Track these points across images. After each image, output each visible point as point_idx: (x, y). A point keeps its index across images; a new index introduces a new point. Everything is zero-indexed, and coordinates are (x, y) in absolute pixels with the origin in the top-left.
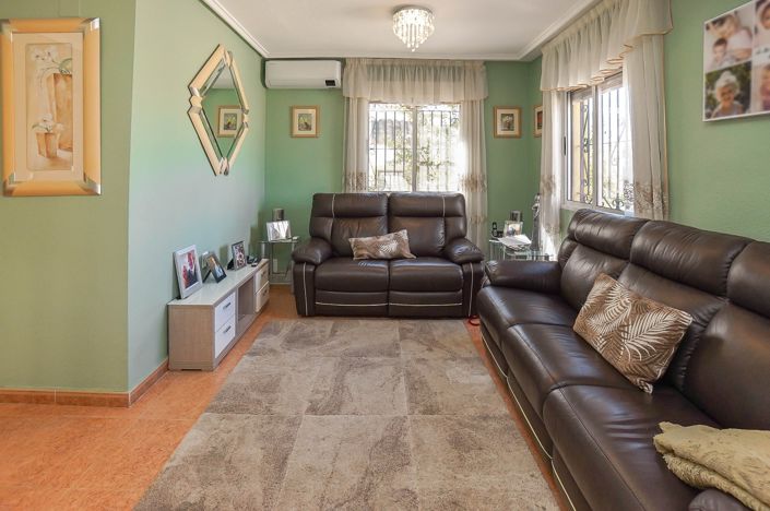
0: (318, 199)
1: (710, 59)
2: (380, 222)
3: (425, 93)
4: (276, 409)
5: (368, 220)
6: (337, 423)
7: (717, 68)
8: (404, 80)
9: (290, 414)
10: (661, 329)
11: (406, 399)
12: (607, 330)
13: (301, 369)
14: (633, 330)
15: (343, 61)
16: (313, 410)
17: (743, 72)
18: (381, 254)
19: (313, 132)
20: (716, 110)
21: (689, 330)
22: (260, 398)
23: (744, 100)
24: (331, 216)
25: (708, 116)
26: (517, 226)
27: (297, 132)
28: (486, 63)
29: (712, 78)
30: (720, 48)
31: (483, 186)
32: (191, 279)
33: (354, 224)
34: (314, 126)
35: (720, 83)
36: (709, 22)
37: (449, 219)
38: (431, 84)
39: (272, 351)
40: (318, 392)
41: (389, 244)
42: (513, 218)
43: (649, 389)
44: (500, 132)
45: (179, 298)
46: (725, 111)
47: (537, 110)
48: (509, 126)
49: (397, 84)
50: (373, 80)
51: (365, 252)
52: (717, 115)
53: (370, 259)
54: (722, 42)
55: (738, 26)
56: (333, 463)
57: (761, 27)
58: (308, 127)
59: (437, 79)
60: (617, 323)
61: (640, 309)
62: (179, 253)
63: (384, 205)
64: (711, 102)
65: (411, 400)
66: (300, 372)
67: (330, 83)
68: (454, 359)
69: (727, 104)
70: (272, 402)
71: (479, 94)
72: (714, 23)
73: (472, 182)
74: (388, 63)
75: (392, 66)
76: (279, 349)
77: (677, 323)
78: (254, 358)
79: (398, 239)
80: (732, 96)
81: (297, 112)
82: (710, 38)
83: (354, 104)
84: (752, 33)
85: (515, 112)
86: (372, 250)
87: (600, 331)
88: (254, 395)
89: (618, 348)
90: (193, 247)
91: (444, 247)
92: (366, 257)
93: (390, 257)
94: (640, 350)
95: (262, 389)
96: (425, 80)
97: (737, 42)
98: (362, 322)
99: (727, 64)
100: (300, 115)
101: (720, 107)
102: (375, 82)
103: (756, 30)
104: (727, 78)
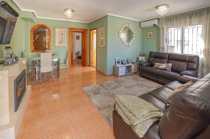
0: (151, 53)
2: (166, 60)
3: (185, 23)
4: (121, 84)
5: (162, 59)
8: (177, 20)
15: (158, 19)
18: (160, 68)
19: (152, 37)
24: (152, 57)
27: (148, 37)
32: (118, 63)
33: (158, 60)
34: (152, 36)
37: (189, 63)
38: (188, 20)
39: (129, 79)
41: (163, 66)
45: (116, 65)
49: (175, 22)
58: (151, 36)
59: (191, 18)
62: (116, 58)
63: (167, 56)
67: (155, 25)
70: (121, 83)
74: (172, 17)
79: (167, 65)
81: (148, 33)
83: (161, 30)
86: (158, 66)
88: (120, 82)
90: (120, 58)
96: (185, 19)
98: (151, 81)
100: (149, 33)
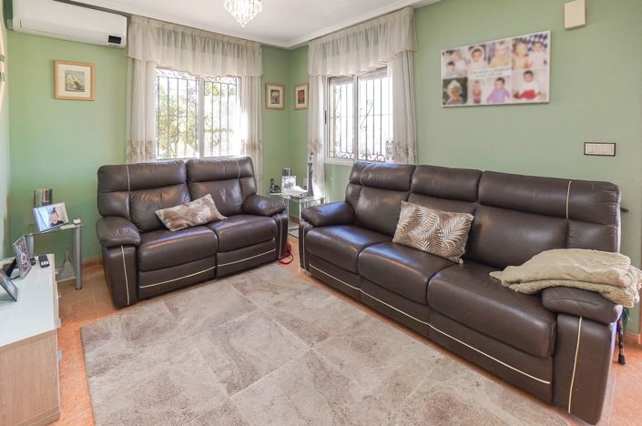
1: (445, 72)
2: (181, 189)
3: (214, 65)
6: (267, 385)
7: (449, 77)
9: (215, 403)
10: (461, 226)
11: (297, 338)
12: (427, 235)
13: (179, 358)
14: (445, 231)
15: (129, 17)
16: (233, 387)
17: (464, 82)
18: (199, 221)
19: (86, 94)
20: (449, 101)
21: (473, 222)
22: (166, 409)
23: (464, 96)
24: (125, 190)
25: (444, 103)
26: (292, 180)
28: (263, 46)
29: (447, 82)
30: (451, 67)
31: (259, 149)
34: (87, 88)
35: (451, 86)
36: (444, 51)
37: (243, 180)
38: (219, 57)
39: (124, 357)
40: (221, 370)
42: (285, 173)
43: (461, 261)
44: (270, 105)
46: (454, 102)
47: (298, 89)
48: (276, 100)
50: (164, 45)
51: (184, 222)
52: (450, 103)
53: (189, 227)
54: (451, 63)
55: (460, 57)
56: (300, 416)
57: (472, 60)
58: (79, 88)
59: (224, 53)
60: (433, 229)
61: (445, 218)
63: (182, 172)
64: (446, 96)
65: (301, 336)
66: (181, 362)
67: (115, 39)
68: (299, 293)
69: (455, 98)
71: (257, 72)
72: (447, 52)
73: (252, 146)
75: (183, 34)
76: (130, 351)
77: (467, 221)
78: (107, 375)
79: (207, 203)
80: (458, 94)
81: (63, 68)
82: (444, 60)
83: (140, 69)
84: (468, 62)
85: (280, 89)
86: (190, 218)
87: (421, 237)
89: (439, 244)
91: (242, 205)
92: (186, 226)
93: (206, 222)
94: (454, 241)
95: (156, 399)
96: (214, 52)
97: (460, 65)
99: (455, 76)
100: (67, 73)
101: (451, 99)
102: (166, 48)
103: (470, 61)
104: (454, 84)
